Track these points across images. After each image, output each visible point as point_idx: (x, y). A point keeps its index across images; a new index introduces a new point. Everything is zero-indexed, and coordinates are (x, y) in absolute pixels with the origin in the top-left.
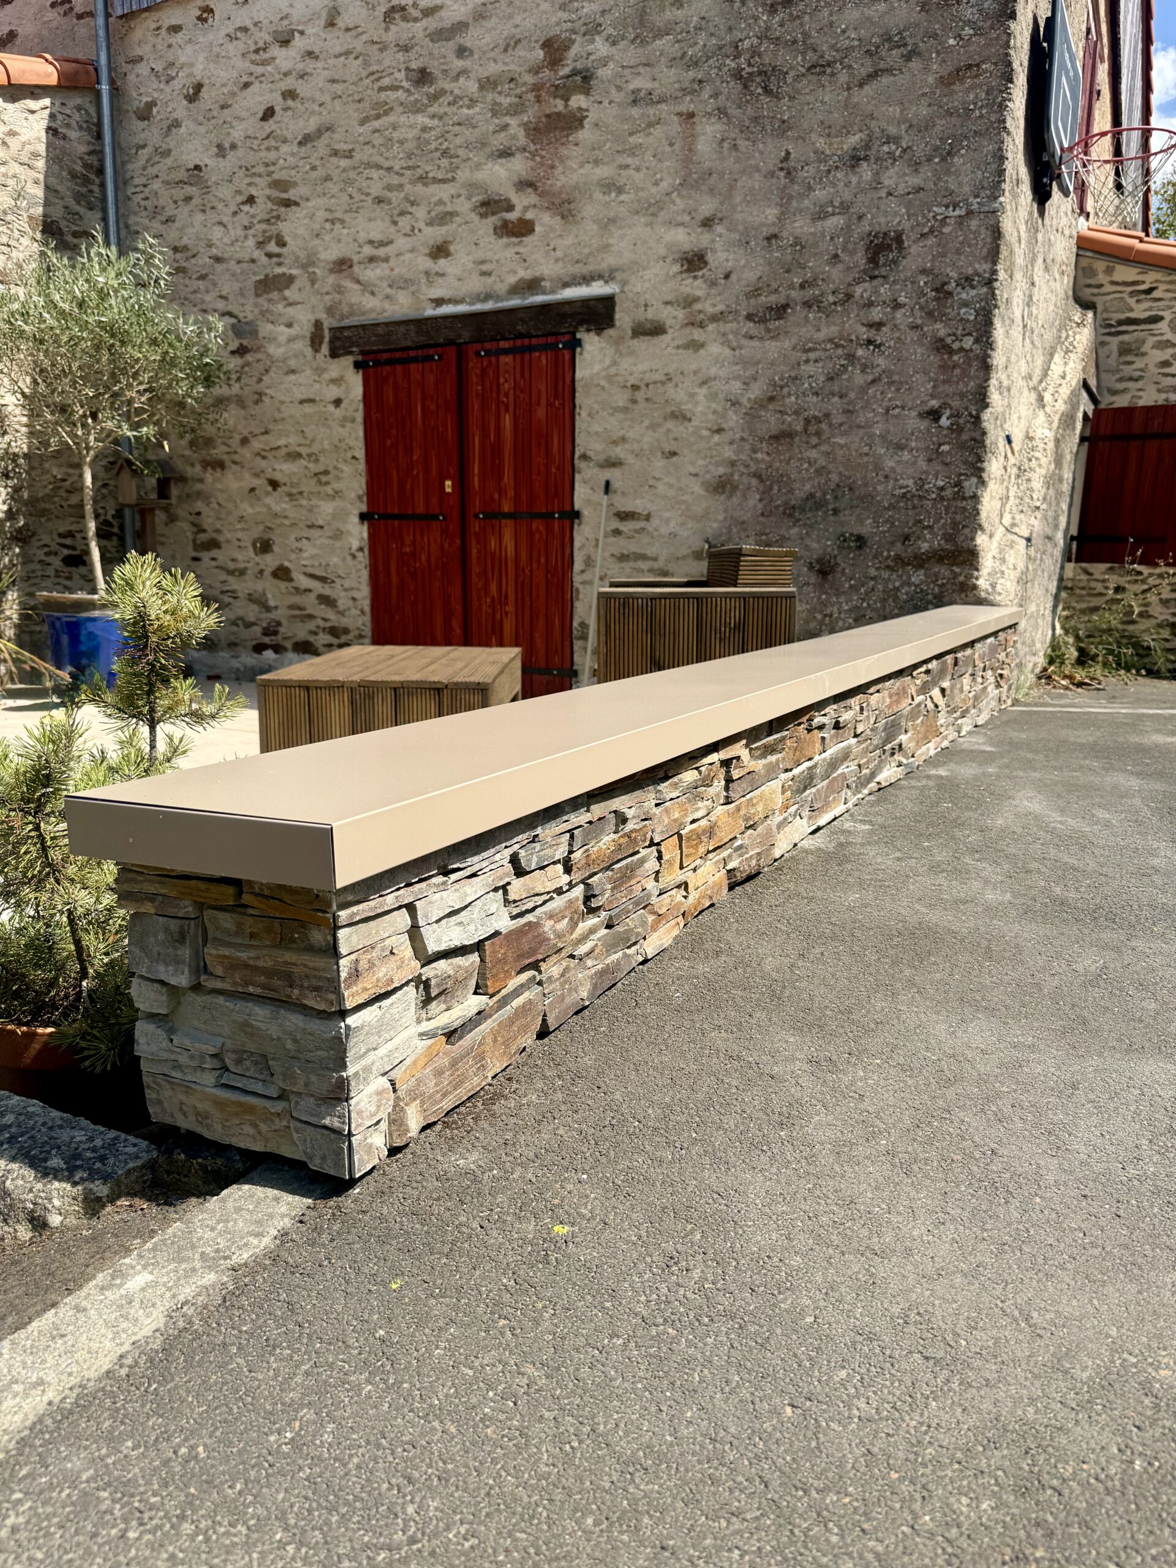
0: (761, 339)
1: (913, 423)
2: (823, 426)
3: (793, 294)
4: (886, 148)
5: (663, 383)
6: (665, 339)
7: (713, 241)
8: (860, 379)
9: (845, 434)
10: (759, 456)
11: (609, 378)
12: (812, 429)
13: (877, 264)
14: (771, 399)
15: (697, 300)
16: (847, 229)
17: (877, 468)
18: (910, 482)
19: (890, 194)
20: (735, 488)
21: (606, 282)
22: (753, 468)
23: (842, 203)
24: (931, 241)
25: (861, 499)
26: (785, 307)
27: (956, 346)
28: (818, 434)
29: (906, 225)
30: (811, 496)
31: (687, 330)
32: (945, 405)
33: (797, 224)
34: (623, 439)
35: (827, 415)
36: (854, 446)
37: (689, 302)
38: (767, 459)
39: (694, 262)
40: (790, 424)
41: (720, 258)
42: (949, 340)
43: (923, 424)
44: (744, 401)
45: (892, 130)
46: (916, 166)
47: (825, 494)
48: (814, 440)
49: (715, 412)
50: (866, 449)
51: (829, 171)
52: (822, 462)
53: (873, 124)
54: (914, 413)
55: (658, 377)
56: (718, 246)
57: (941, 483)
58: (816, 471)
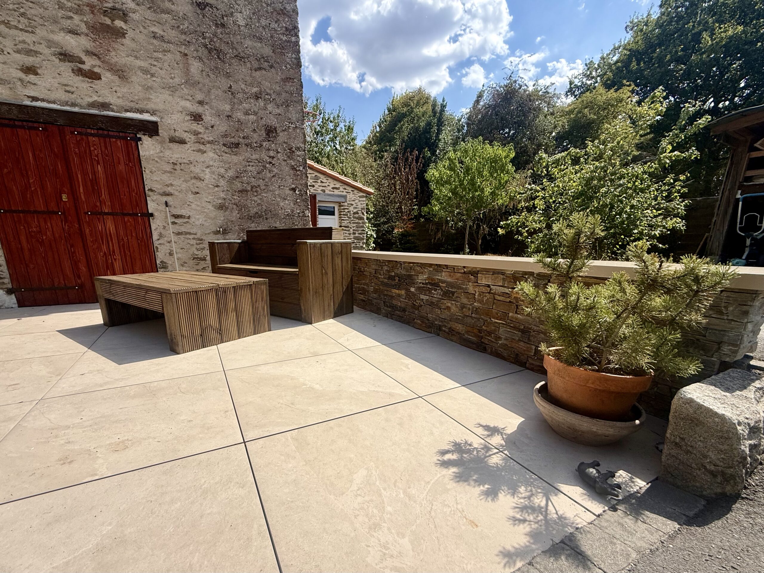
0: (230, 154)
1: (288, 192)
2: (258, 189)
3: (241, 140)
4: (267, 96)
5: (188, 164)
6: (187, 146)
7: (204, 111)
8: (269, 175)
9: (266, 193)
10: (235, 197)
11: (160, 158)
12: (254, 190)
13: (269, 137)
14: (237, 177)
15: (200, 133)
16: (257, 121)
17: (278, 205)
18: (289, 211)
19: (270, 113)
20: (227, 208)
21: (151, 115)
22: (233, 202)
23: (254, 111)
24: (286, 133)
25: (274, 215)
26: (238, 144)
27: (298, 169)
28: (256, 191)
29: (277, 125)
30: (257, 213)
31: (197, 144)
32: (296, 187)
33: (238, 114)
34: (172, 185)
35: (259, 186)
36: (270, 197)
37: (196, 133)
38: (239, 199)
39: (197, 118)
40: (246, 187)
41: (208, 118)
42: (295, 166)
43: (291, 192)
44: (226, 176)
45: (269, 91)
46: (278, 107)
47: (262, 212)
48: (255, 194)
49: (214, 179)
50: (274, 199)
51: (248, 98)
52: (259, 201)
53: (261, 86)
54: (288, 189)
55: (185, 161)
56: (207, 113)
57: (298, 212)
58: (257, 204)
